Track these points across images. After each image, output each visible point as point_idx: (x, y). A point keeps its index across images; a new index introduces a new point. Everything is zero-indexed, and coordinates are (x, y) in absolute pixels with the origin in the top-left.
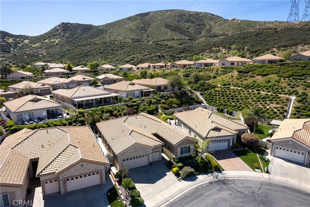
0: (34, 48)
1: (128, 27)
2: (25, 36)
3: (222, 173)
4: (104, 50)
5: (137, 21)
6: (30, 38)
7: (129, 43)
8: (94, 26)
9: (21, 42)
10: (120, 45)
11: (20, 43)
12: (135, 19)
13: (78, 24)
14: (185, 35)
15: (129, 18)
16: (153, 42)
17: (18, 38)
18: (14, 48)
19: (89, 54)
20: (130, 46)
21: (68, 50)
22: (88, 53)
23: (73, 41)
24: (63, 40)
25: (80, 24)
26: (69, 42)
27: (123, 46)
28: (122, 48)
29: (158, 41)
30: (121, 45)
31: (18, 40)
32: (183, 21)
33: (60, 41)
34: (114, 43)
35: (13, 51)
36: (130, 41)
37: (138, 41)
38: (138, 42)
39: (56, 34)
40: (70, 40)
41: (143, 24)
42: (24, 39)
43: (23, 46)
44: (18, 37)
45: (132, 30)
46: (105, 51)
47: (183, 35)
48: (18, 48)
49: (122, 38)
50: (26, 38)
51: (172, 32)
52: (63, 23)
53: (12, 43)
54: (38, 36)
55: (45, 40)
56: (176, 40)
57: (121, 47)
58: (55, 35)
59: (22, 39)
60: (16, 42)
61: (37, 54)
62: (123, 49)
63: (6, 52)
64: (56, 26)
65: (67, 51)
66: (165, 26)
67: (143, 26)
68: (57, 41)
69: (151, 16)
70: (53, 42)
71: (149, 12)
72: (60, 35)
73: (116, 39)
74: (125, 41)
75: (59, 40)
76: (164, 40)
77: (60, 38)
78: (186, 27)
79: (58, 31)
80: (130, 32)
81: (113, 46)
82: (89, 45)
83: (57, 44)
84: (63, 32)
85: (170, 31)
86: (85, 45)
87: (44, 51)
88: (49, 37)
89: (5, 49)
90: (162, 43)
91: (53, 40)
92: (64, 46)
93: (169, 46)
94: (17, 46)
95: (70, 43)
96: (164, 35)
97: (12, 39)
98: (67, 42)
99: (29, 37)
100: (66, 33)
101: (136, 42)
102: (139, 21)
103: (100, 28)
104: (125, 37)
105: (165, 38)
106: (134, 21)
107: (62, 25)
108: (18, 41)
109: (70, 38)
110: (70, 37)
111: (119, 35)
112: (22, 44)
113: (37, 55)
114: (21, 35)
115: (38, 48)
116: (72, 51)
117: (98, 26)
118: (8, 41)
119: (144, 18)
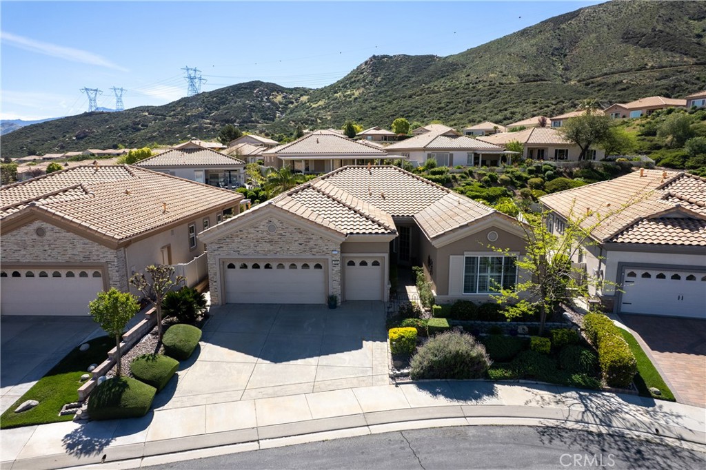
0: (314, 110)
1: (517, 50)
2: (305, 88)
3: (654, 405)
4: (448, 102)
5: (544, 34)
6: (311, 91)
7: (512, 85)
8: (438, 57)
9: (296, 100)
10: (489, 89)
11: (292, 103)
12: (537, 31)
13: (405, 55)
14: (686, 54)
15: (524, 33)
16: (579, 81)
17: (291, 94)
18: (282, 113)
19: (413, 113)
20: (513, 90)
21: (373, 109)
22: (412, 111)
23: (388, 91)
24: (369, 91)
25: (409, 56)
26: (380, 93)
27: (494, 91)
28: (491, 96)
29: (593, 78)
30: (490, 91)
31: (291, 96)
32: (686, 18)
33: (363, 92)
34: (474, 88)
35: (279, 117)
36: (515, 80)
37: (537, 78)
38: (534, 81)
39: (356, 79)
40: (383, 89)
41: (557, 41)
42: (301, 95)
43: (296, 107)
44: (291, 91)
45: (524, 57)
46: (450, 106)
47: (678, 55)
48: (288, 111)
49: (496, 75)
50: (305, 91)
51: (642, 49)
52: (374, 57)
53: (281, 103)
54: (325, 87)
55: (336, 92)
56: (653, 68)
57: (491, 94)
58: (355, 81)
59: (298, 95)
60: (288, 100)
61: (313, 119)
62: (493, 98)
63: (268, 119)
64: (361, 65)
65: (370, 110)
66: (623, 38)
67: (556, 44)
68: (357, 94)
69: (582, 18)
70: (348, 95)
71: (580, 10)
72: (364, 81)
73: (480, 79)
74: (504, 81)
75: (361, 91)
76: (613, 73)
77: (364, 86)
78: (691, 32)
79: (362, 73)
80: (521, 61)
81: (471, 93)
82: (418, 96)
83: (356, 99)
84: (372, 75)
85: (636, 48)
86: (410, 97)
87: (329, 113)
88: (345, 87)
89: (267, 115)
90: (604, 80)
91: (349, 93)
92: (367, 102)
93: (625, 84)
94: (287, 109)
95: (382, 95)
96: (615, 61)
97: (282, 95)
98: (376, 94)
99: (311, 89)
100: (377, 77)
101: (531, 81)
102: (548, 35)
103: (450, 60)
104: (505, 72)
105: (619, 66)
106: (534, 36)
107: (371, 60)
108: (291, 99)
109: (383, 86)
110: (384, 83)
111: (491, 69)
112: (297, 104)
113: (313, 121)
114: (297, 88)
115: (320, 109)
116: (380, 109)
117: (446, 57)
118: (275, 100)
119: (563, 26)
